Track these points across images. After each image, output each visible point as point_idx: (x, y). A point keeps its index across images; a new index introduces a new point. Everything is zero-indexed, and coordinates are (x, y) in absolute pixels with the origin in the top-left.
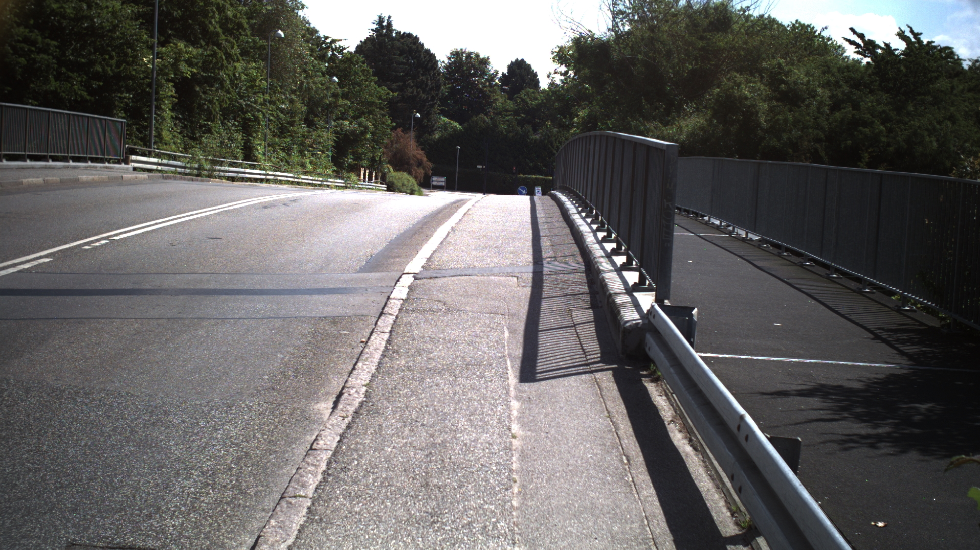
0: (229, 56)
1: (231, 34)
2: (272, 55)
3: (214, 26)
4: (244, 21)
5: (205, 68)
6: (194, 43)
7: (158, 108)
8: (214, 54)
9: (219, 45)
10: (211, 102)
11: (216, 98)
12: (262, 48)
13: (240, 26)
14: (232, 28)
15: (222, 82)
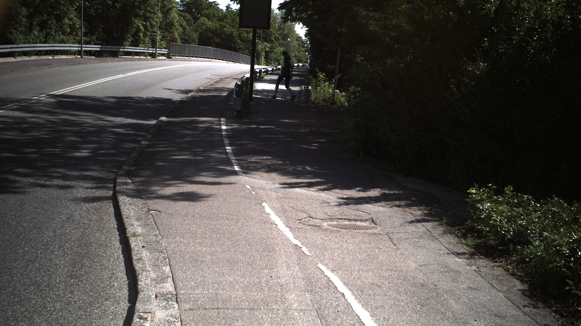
0: (276, 46)
1: (277, 41)
2: (287, 46)
3: (273, 39)
4: (280, 37)
5: (271, 49)
6: (268, 43)
7: (261, 57)
8: (273, 46)
9: (274, 44)
10: (272, 57)
11: (273, 56)
12: (284, 44)
13: (279, 38)
14: (277, 39)
15: (274, 52)
